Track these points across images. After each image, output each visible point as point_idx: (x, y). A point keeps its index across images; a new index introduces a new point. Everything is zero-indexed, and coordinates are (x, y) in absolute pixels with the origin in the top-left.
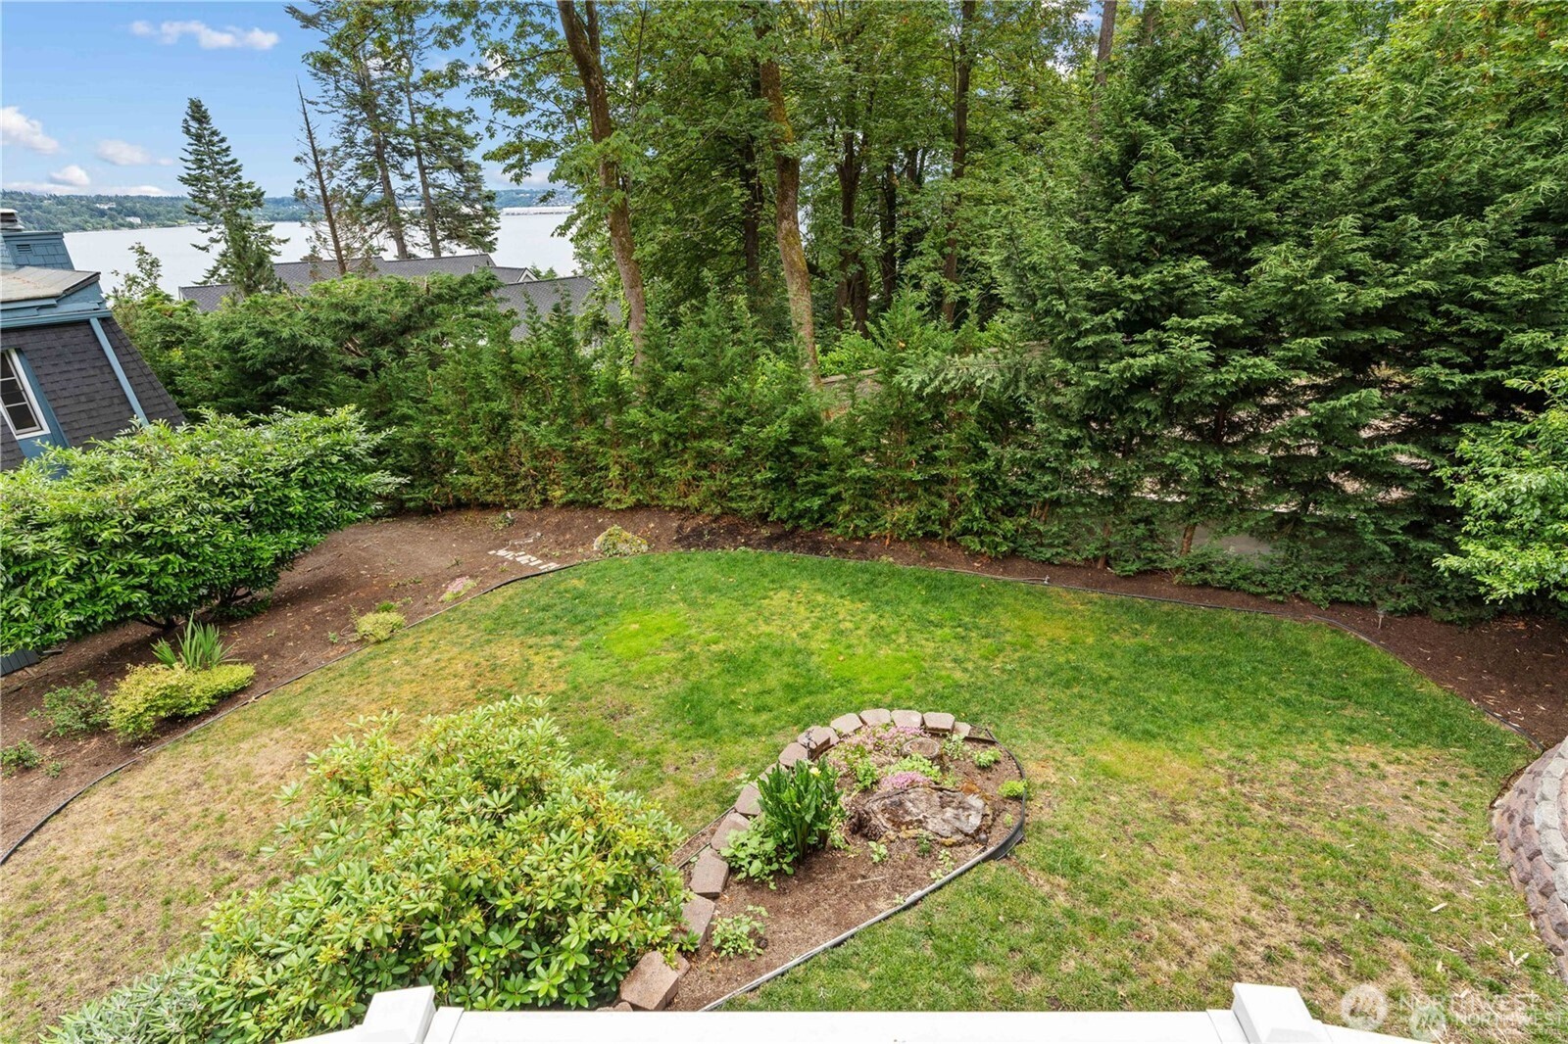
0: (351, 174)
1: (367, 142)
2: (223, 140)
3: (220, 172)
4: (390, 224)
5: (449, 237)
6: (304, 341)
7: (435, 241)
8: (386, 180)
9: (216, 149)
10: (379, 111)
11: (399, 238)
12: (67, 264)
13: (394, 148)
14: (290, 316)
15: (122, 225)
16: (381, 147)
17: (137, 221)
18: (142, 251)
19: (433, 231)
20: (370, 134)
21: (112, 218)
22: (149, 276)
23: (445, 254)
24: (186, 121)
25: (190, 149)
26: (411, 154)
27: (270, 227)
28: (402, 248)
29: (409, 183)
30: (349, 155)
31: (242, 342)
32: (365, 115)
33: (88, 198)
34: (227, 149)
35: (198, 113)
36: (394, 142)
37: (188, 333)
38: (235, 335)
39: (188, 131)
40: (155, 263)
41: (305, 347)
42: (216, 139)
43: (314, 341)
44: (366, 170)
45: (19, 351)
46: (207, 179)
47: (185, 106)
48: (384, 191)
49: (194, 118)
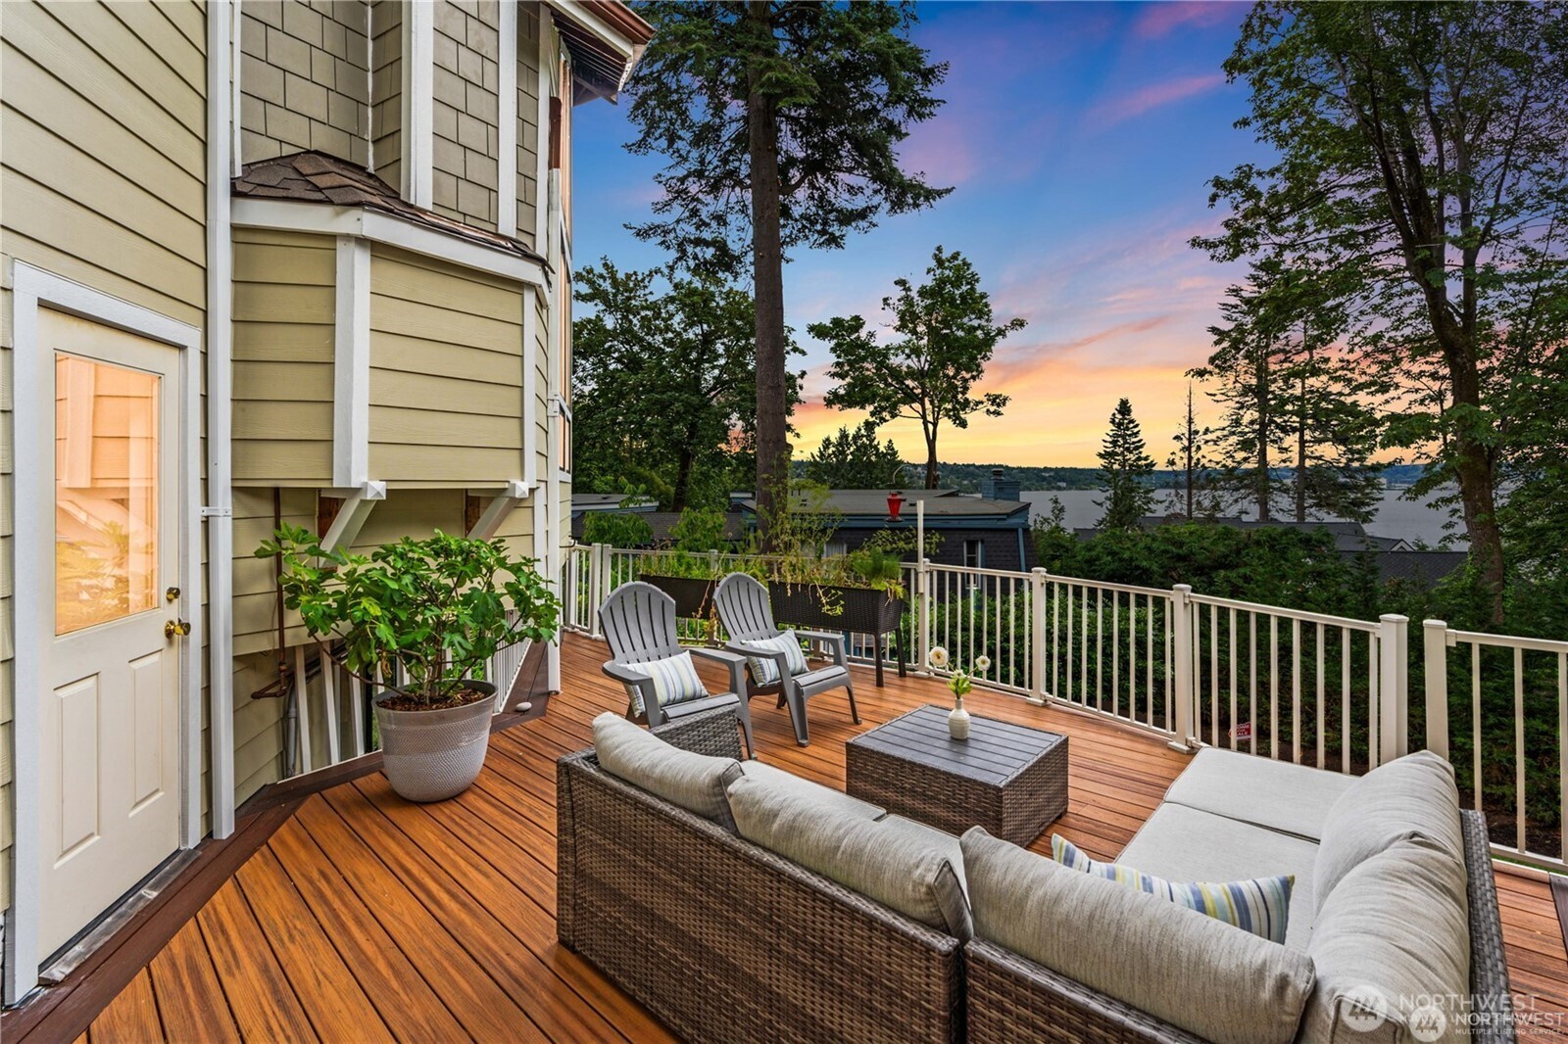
0: (1232, 448)
1: (1252, 422)
2: (1137, 426)
3: (1128, 449)
4: (1257, 491)
5: (1318, 505)
6: (1138, 563)
7: (1301, 508)
8: (1263, 453)
9: (1129, 433)
10: (1270, 396)
11: (1263, 504)
12: (1018, 500)
13: (1278, 426)
14: (1134, 545)
15: (1053, 488)
16: (1264, 426)
17: (1064, 485)
18: (1056, 502)
19: (1301, 498)
20: (1256, 415)
21: (1049, 483)
22: (1056, 518)
23: (1309, 519)
24: (1114, 415)
25: (1111, 433)
26: (1294, 430)
27: (1153, 491)
28: (1265, 512)
29: (1285, 456)
30: (1233, 433)
31: (1098, 558)
32: (1256, 400)
33: (1039, 469)
34: (1138, 432)
35: (1124, 408)
36: (1279, 421)
37: (1067, 551)
38: (1094, 553)
39: (1113, 422)
40: (1062, 510)
41: (1137, 567)
42: (1131, 425)
43: (1145, 563)
44: (1246, 445)
45: (983, 542)
46: (1117, 454)
47: (1116, 404)
48: (1259, 462)
49: (1119, 412)
